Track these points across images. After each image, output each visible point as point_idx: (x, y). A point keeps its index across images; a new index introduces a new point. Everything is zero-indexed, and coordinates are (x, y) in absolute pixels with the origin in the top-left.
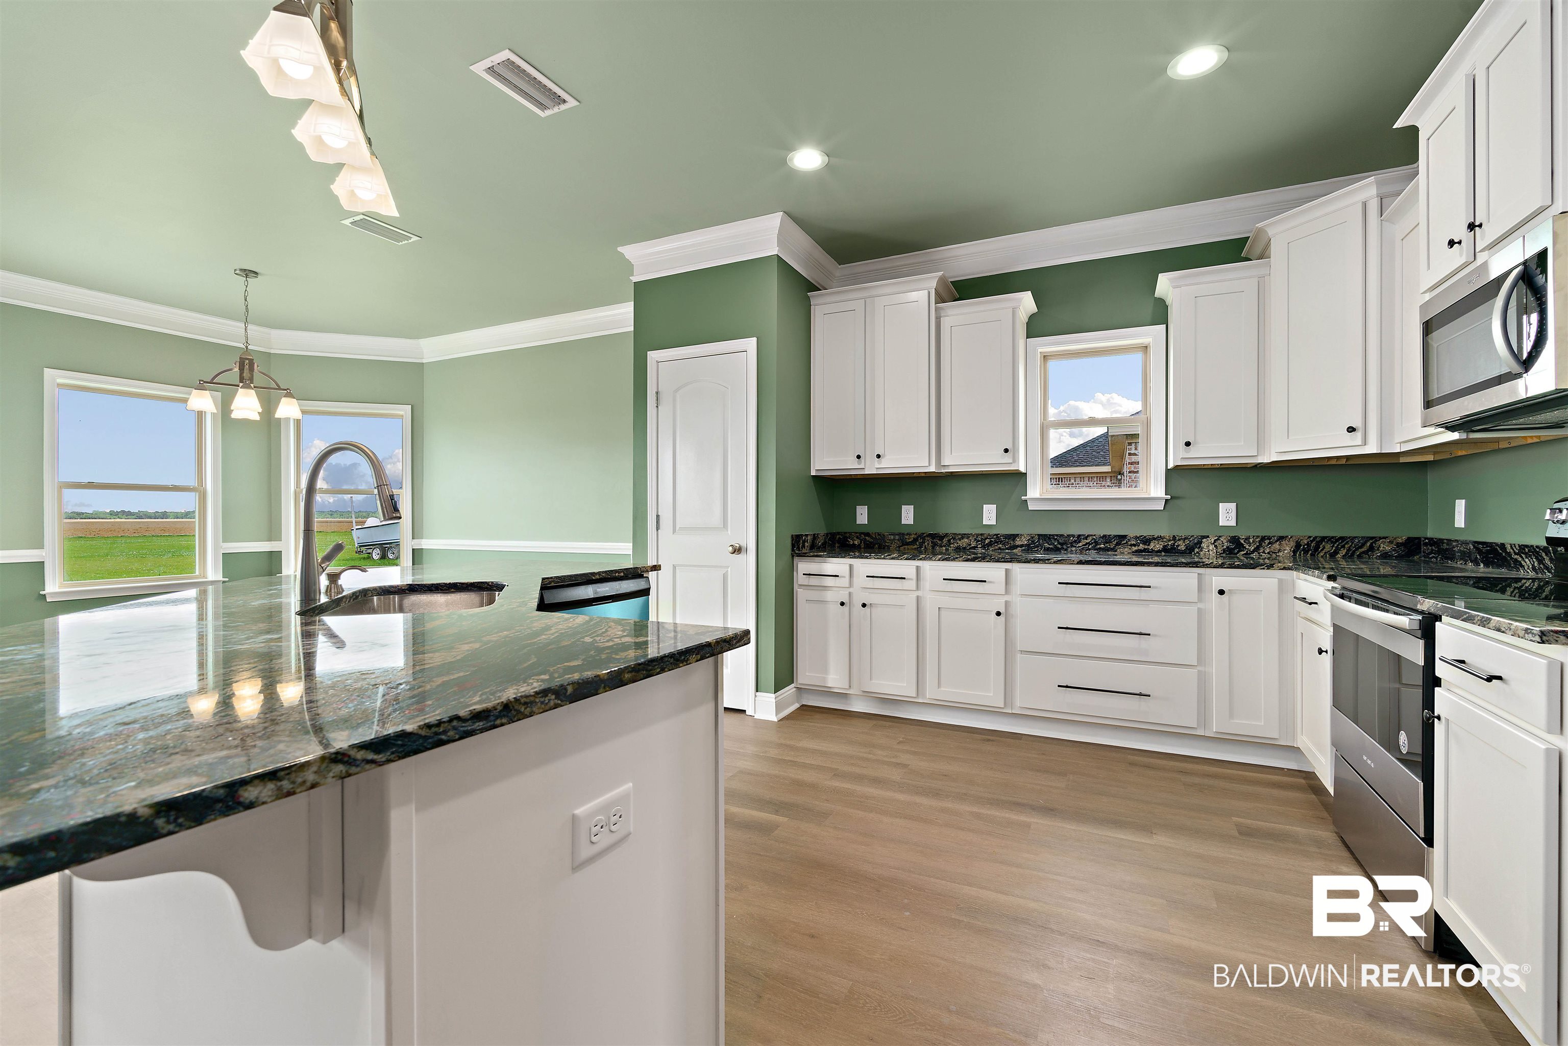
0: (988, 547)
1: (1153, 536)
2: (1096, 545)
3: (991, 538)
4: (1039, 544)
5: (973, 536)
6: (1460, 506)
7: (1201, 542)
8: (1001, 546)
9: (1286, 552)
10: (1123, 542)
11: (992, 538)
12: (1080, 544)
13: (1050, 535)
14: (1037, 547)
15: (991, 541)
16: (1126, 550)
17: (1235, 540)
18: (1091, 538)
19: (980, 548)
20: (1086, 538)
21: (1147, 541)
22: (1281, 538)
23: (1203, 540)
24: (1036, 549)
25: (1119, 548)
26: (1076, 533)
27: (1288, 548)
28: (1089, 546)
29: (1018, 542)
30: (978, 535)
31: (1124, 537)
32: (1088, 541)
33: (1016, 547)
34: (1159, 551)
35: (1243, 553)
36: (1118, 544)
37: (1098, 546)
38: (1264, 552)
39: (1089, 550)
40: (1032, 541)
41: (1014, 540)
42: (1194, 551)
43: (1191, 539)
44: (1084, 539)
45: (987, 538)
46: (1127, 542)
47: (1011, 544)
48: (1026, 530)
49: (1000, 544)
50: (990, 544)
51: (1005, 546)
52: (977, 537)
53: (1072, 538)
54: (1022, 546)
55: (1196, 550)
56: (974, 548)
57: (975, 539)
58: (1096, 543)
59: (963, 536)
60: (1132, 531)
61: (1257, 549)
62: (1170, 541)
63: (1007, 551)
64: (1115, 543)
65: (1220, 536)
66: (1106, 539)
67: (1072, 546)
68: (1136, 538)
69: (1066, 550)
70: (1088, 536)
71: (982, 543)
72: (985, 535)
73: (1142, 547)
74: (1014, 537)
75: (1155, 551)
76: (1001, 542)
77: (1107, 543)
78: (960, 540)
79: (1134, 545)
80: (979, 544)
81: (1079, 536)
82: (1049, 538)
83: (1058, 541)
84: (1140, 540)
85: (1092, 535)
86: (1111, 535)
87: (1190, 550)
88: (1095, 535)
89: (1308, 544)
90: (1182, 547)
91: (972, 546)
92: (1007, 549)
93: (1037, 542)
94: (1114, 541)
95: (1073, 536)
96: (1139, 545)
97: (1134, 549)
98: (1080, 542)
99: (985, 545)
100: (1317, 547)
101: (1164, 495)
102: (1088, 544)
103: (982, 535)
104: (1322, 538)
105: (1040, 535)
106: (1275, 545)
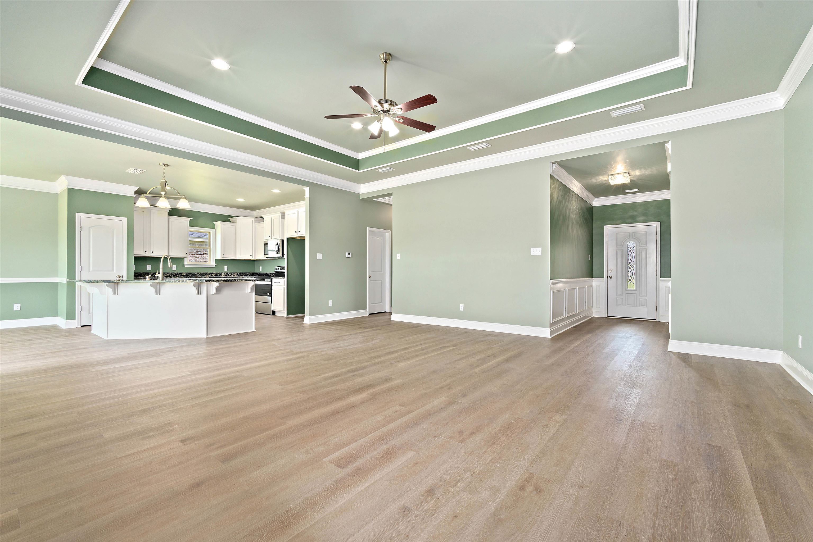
6: (261, 267)
7: (222, 274)
12: (197, 275)
13: (190, 273)
17: (227, 273)
20: (199, 273)
21: (211, 274)
22: (235, 273)
24: (186, 277)
27: (236, 274)
29: (183, 275)
30: (172, 273)
31: (207, 273)
33: (182, 276)
34: (214, 276)
36: (206, 275)
40: (185, 275)
48: (185, 271)
50: (175, 275)
51: (180, 276)
53: (195, 273)
56: (171, 276)
58: (201, 275)
59: (167, 273)
60: (209, 272)
61: (231, 275)
62: (216, 274)
63: (178, 278)
66: (203, 273)
67: (195, 275)
71: (173, 275)
73: (211, 275)
74: (181, 273)
76: (178, 275)
78: (166, 274)
81: (197, 273)
83: (192, 274)
87: (220, 275)
89: (239, 274)
90: (218, 275)
93: (187, 275)
97: (209, 275)
100: (240, 274)
101: (214, 264)
102: (199, 275)
103: (173, 273)
104: (241, 273)
105: (188, 273)
106: (234, 274)
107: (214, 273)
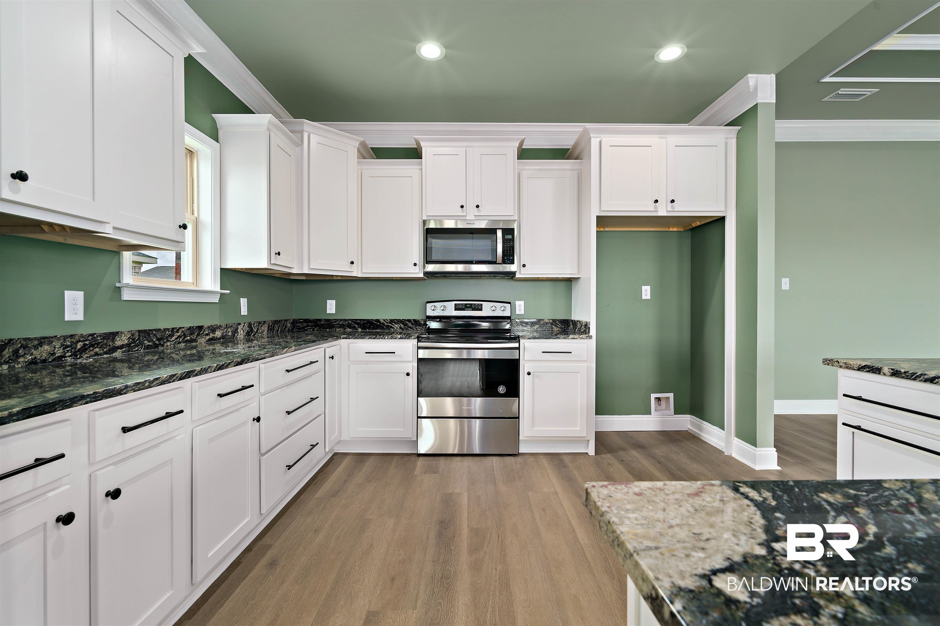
0: (81, 354)
1: (217, 325)
2: (185, 337)
3: (84, 341)
4: (139, 342)
5: (59, 339)
7: (237, 329)
8: (97, 350)
9: (266, 331)
10: (201, 333)
11: (86, 340)
12: (174, 338)
13: (149, 330)
14: (137, 346)
15: (85, 345)
16: (203, 339)
17: (250, 325)
18: (181, 330)
19: (69, 356)
20: (178, 332)
22: (265, 322)
23: (239, 326)
24: (136, 349)
25: (199, 339)
26: (170, 326)
27: (265, 328)
28: (180, 339)
29: (118, 343)
30: (65, 338)
31: (200, 328)
32: (179, 334)
33: (114, 349)
34: (220, 339)
35: (253, 334)
36: (198, 335)
37: (186, 339)
38: (259, 333)
39: (180, 343)
40: (132, 340)
41: (113, 340)
42: (235, 336)
43: (234, 327)
44: (176, 332)
45: (79, 341)
46: (203, 333)
47: (110, 345)
48: (125, 326)
49: (97, 347)
50: (84, 349)
51: (103, 350)
52: (65, 340)
53: (167, 332)
54: (121, 347)
55: (236, 335)
57: (62, 345)
58: (185, 336)
60: (205, 321)
61: (257, 330)
62: (225, 329)
63: (105, 356)
64: (196, 334)
65: (245, 323)
66: (191, 330)
67: (168, 341)
68: (209, 327)
69: (163, 346)
70: (180, 328)
71: (72, 349)
72: (77, 337)
73: (212, 335)
74: (113, 335)
75: (218, 338)
76: (98, 344)
77: (191, 334)
79: (207, 335)
80: (68, 351)
81: (173, 329)
82: (149, 334)
83: (156, 336)
84: (211, 330)
85: (182, 328)
86: (194, 327)
87: (233, 335)
88: (184, 327)
89: (271, 326)
90: (230, 334)
91: (57, 355)
92: (106, 353)
93: (137, 340)
94: (196, 332)
95: (168, 329)
96: (210, 334)
97: (208, 338)
98: (173, 336)
99: (77, 352)
100: (274, 327)
101: (217, 288)
102: (179, 337)
103: (72, 336)
104: (275, 321)
105: (139, 331)
106: (263, 328)
107: (219, 327)
